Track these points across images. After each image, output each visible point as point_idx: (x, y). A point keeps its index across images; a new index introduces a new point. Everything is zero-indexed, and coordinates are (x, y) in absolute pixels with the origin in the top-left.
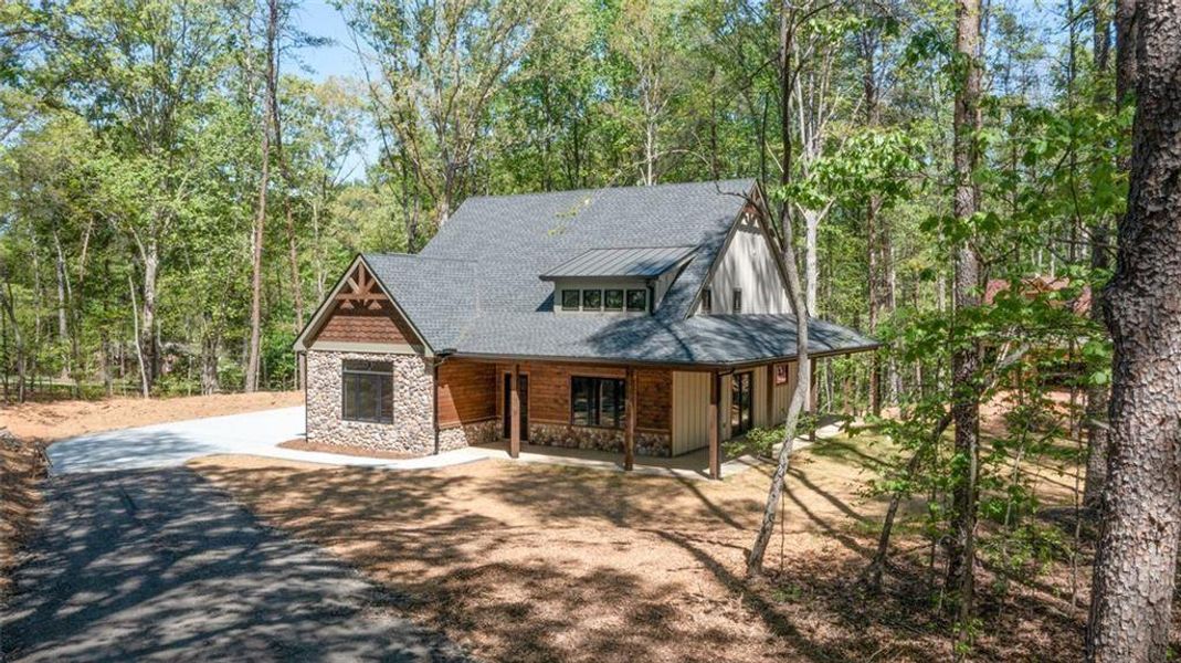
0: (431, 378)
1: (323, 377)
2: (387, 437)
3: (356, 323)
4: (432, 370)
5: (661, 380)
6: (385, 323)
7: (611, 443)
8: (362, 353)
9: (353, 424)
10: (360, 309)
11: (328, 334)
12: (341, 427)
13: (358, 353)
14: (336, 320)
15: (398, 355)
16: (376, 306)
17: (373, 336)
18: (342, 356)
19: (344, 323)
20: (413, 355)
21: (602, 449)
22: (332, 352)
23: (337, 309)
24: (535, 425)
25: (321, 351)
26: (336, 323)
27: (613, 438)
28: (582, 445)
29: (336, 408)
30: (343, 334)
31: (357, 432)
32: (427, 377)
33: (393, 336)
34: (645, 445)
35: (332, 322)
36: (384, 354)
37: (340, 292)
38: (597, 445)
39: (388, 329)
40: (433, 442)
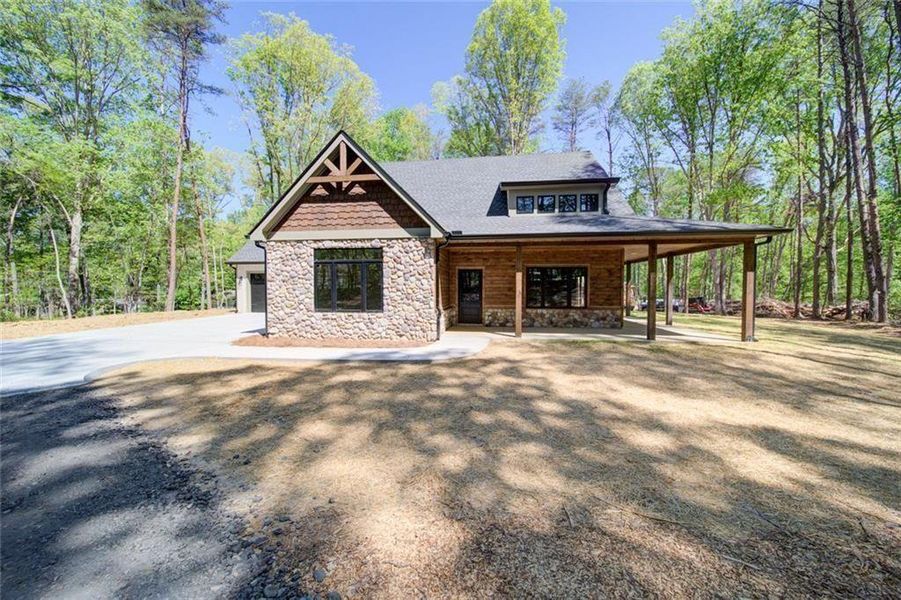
0: (432, 261)
1: (288, 268)
2: (375, 326)
3: (332, 210)
4: (433, 254)
5: (613, 266)
6: (372, 208)
7: (566, 320)
8: (342, 240)
9: (329, 315)
10: (337, 194)
11: (295, 223)
12: (313, 319)
13: (335, 240)
14: (305, 208)
15: (388, 239)
16: (357, 190)
17: (355, 222)
18: (315, 246)
19: (316, 210)
20: (409, 239)
21: (556, 326)
22: (301, 241)
23: (307, 196)
24: (491, 310)
25: (286, 241)
26: (304, 211)
27: (567, 316)
28: (536, 324)
29: (307, 300)
30: (315, 222)
31: (334, 323)
32: (427, 260)
33: (381, 221)
34: (598, 320)
35: (299, 210)
36: (372, 240)
37: (312, 176)
38: (552, 323)
39: (374, 214)
40: (434, 327)
